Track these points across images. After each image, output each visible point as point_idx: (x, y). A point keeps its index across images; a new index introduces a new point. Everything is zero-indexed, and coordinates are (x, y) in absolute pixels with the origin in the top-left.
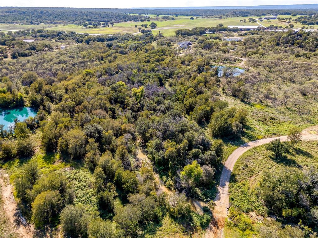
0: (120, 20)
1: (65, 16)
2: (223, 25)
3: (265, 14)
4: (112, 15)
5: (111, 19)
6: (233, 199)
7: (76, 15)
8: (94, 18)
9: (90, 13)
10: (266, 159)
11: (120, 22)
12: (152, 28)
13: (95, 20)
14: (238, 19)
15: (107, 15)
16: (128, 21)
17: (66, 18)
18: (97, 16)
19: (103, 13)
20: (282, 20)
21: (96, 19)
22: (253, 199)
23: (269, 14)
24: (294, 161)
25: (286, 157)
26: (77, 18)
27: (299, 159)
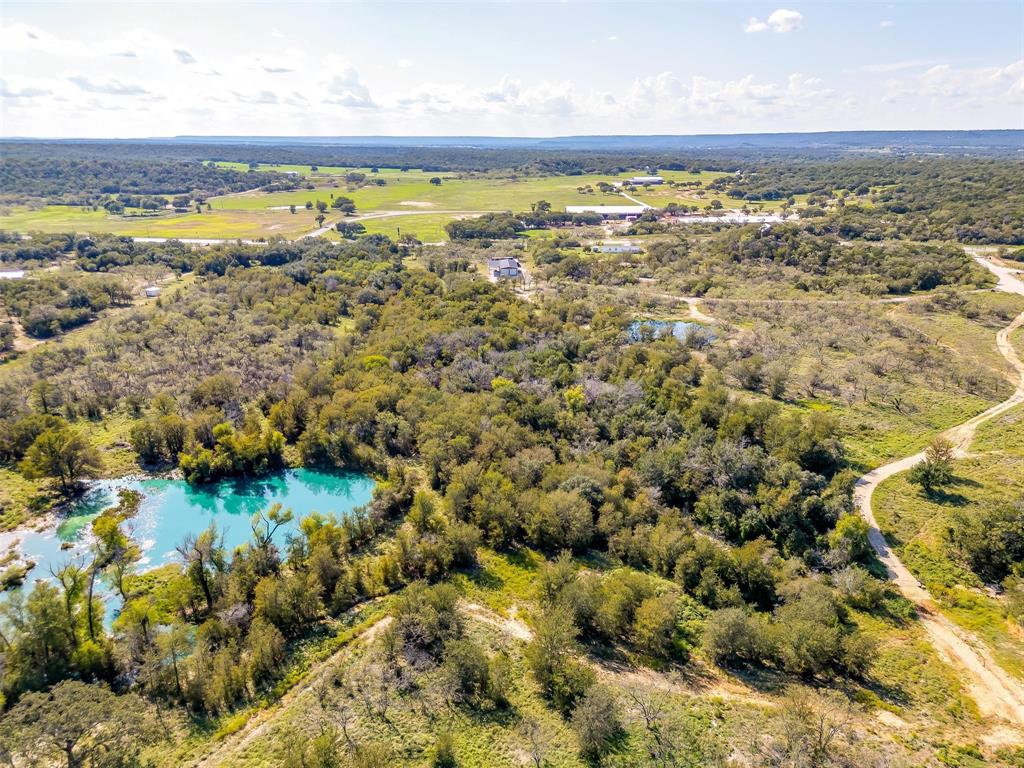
0: (219, 190)
1: (19, 178)
2: (548, 205)
3: (624, 168)
4: (186, 174)
5: (187, 184)
6: (916, 572)
7: (59, 173)
8: (125, 182)
9: (104, 165)
10: (916, 501)
11: (221, 194)
12: (345, 213)
13: (131, 188)
14: (568, 184)
15: (169, 172)
16: (243, 189)
17: (24, 185)
18: (134, 176)
19: (152, 166)
20: (681, 188)
21: (135, 184)
22: (948, 565)
23: (633, 167)
24: (960, 496)
25: (941, 492)
26: (63, 184)
27: (964, 491)
